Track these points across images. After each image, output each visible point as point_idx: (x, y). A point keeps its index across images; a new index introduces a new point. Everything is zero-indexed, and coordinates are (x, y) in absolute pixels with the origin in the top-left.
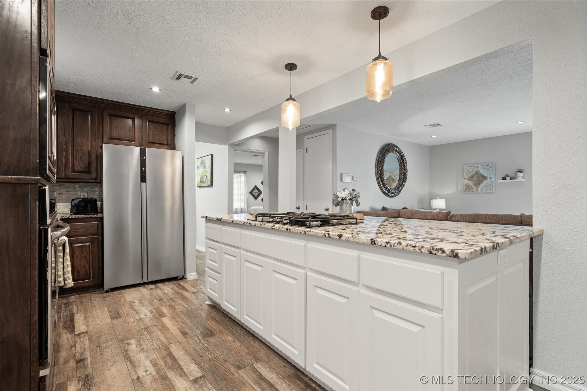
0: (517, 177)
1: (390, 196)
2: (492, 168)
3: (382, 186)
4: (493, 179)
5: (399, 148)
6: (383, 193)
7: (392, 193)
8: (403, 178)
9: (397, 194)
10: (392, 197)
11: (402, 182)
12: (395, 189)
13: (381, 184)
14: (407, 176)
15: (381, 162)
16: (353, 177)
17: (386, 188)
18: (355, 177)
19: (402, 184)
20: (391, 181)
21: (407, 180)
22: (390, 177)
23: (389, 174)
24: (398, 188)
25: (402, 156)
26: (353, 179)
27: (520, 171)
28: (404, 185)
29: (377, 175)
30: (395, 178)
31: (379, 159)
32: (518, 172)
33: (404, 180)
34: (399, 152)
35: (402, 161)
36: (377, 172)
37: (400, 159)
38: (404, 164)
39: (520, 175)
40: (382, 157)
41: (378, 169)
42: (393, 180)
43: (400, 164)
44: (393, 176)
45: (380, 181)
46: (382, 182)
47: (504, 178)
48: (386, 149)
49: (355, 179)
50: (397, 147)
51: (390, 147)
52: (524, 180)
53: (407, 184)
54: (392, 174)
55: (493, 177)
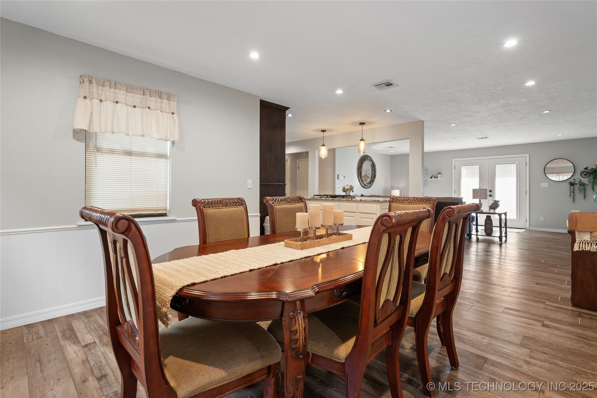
0: (438, 177)
1: (365, 188)
2: (425, 171)
3: (361, 182)
4: (426, 178)
5: (371, 158)
6: (361, 186)
7: (367, 186)
8: (374, 176)
9: (370, 187)
10: (367, 188)
11: (373, 179)
12: (369, 184)
13: (360, 180)
14: (376, 175)
15: (360, 167)
16: (344, 176)
17: (363, 183)
18: (345, 176)
19: (373, 180)
20: (367, 177)
21: (376, 178)
22: (366, 174)
23: (365, 173)
24: (371, 183)
25: (373, 163)
26: (344, 178)
27: (439, 173)
28: (374, 181)
29: (358, 175)
30: (369, 176)
31: (359, 165)
32: (438, 174)
33: (374, 178)
34: (371, 160)
35: (373, 166)
36: (358, 173)
37: (372, 165)
38: (374, 167)
39: (439, 176)
40: (361, 164)
41: (358, 171)
42: (368, 177)
43: (372, 167)
44: (368, 174)
45: (360, 179)
46: (361, 179)
47: (431, 178)
48: (363, 159)
49: (345, 178)
50: (370, 157)
51: (366, 158)
52: (441, 179)
53: (376, 180)
54: (367, 173)
55: (426, 176)
